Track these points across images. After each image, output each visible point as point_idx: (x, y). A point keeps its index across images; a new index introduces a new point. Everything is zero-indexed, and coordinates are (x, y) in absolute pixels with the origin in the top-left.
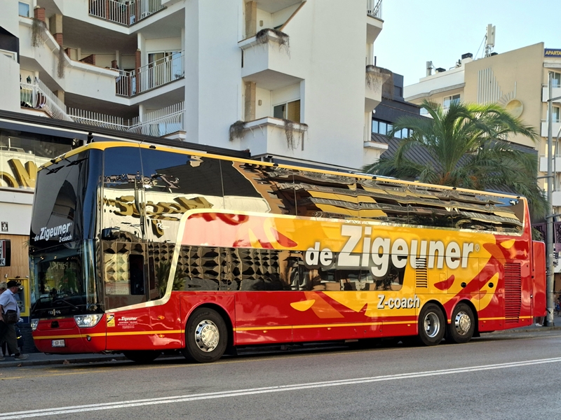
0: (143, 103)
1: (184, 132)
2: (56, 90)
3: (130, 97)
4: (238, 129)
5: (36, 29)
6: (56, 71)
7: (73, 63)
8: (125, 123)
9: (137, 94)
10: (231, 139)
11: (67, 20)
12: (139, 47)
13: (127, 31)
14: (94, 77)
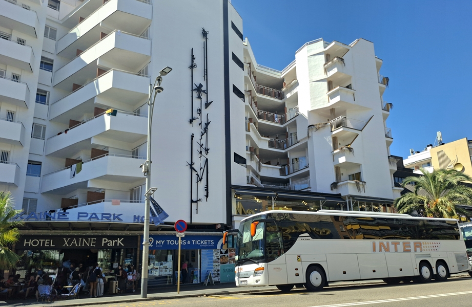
0: (291, 177)
1: (310, 188)
2: (257, 176)
3: (285, 175)
4: (334, 185)
5: (251, 155)
6: (258, 169)
7: (263, 165)
8: (284, 186)
9: (289, 174)
10: (332, 190)
11: (261, 150)
12: (288, 157)
13: (283, 151)
14: (271, 169)
